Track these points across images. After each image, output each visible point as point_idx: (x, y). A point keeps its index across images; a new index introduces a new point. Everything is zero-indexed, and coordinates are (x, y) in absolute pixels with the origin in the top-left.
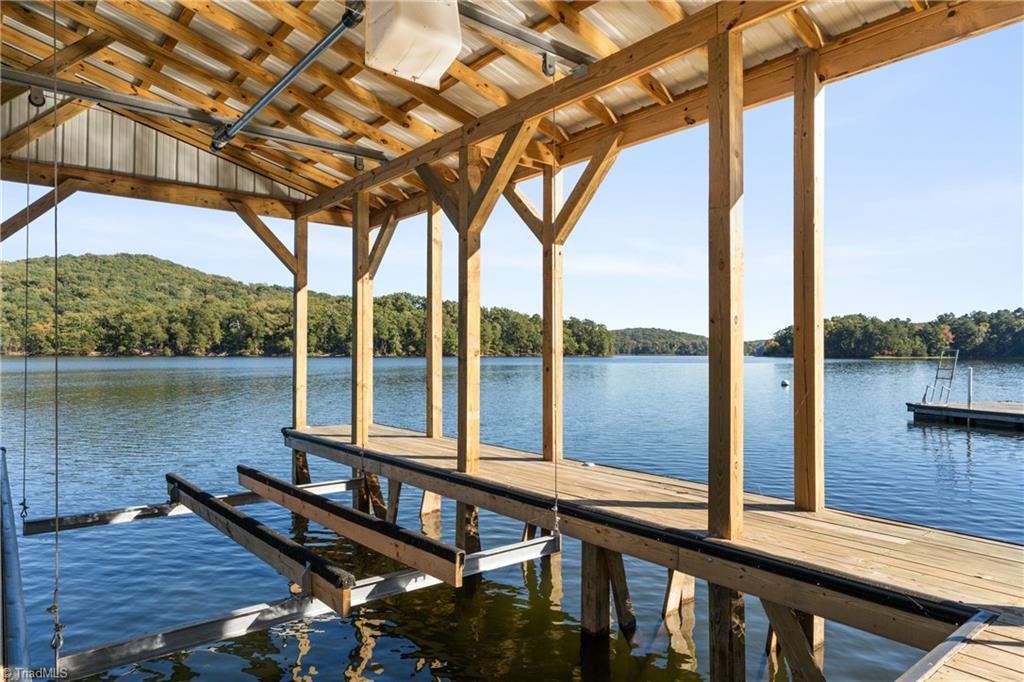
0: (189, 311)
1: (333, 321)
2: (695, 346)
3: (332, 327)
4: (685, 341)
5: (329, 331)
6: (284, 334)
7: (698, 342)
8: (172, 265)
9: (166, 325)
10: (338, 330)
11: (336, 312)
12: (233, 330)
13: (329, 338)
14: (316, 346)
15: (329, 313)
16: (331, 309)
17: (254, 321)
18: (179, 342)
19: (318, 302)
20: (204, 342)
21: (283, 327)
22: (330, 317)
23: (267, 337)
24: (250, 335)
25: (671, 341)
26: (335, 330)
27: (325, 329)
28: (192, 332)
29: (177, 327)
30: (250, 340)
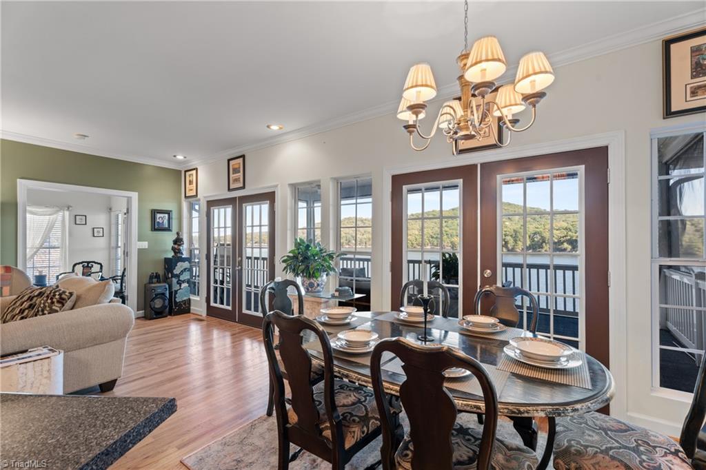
0: (514, 231)
6: (564, 242)
8: (510, 204)
9: (504, 237)
12: (535, 239)
17: (547, 235)
18: (509, 245)
20: (520, 245)
21: (563, 237)
23: (555, 243)
24: (544, 242)
28: (515, 241)
29: (508, 238)
30: (544, 244)
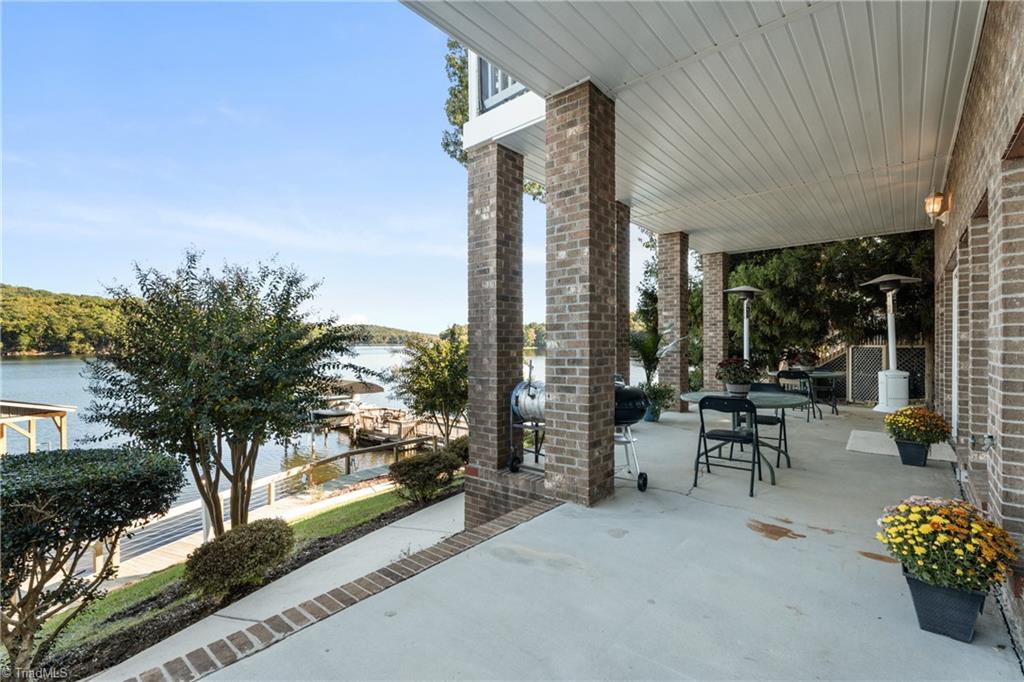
1: (51, 323)
2: (400, 338)
3: (49, 327)
4: (394, 334)
5: (46, 330)
7: (403, 335)
10: (57, 331)
11: (55, 313)
13: (45, 337)
14: (29, 345)
15: (46, 315)
16: (48, 311)
19: (32, 303)
22: (46, 318)
25: (384, 334)
26: (52, 330)
27: (41, 330)
